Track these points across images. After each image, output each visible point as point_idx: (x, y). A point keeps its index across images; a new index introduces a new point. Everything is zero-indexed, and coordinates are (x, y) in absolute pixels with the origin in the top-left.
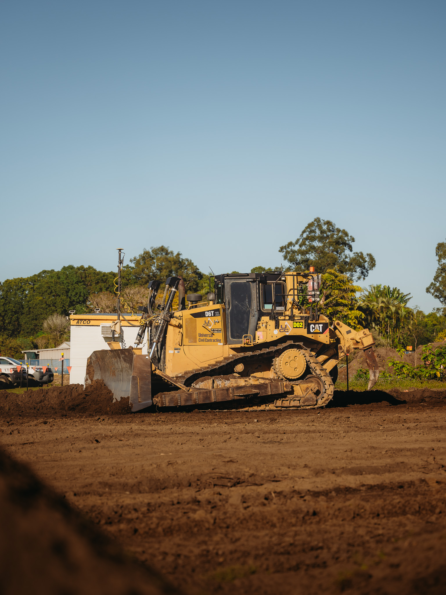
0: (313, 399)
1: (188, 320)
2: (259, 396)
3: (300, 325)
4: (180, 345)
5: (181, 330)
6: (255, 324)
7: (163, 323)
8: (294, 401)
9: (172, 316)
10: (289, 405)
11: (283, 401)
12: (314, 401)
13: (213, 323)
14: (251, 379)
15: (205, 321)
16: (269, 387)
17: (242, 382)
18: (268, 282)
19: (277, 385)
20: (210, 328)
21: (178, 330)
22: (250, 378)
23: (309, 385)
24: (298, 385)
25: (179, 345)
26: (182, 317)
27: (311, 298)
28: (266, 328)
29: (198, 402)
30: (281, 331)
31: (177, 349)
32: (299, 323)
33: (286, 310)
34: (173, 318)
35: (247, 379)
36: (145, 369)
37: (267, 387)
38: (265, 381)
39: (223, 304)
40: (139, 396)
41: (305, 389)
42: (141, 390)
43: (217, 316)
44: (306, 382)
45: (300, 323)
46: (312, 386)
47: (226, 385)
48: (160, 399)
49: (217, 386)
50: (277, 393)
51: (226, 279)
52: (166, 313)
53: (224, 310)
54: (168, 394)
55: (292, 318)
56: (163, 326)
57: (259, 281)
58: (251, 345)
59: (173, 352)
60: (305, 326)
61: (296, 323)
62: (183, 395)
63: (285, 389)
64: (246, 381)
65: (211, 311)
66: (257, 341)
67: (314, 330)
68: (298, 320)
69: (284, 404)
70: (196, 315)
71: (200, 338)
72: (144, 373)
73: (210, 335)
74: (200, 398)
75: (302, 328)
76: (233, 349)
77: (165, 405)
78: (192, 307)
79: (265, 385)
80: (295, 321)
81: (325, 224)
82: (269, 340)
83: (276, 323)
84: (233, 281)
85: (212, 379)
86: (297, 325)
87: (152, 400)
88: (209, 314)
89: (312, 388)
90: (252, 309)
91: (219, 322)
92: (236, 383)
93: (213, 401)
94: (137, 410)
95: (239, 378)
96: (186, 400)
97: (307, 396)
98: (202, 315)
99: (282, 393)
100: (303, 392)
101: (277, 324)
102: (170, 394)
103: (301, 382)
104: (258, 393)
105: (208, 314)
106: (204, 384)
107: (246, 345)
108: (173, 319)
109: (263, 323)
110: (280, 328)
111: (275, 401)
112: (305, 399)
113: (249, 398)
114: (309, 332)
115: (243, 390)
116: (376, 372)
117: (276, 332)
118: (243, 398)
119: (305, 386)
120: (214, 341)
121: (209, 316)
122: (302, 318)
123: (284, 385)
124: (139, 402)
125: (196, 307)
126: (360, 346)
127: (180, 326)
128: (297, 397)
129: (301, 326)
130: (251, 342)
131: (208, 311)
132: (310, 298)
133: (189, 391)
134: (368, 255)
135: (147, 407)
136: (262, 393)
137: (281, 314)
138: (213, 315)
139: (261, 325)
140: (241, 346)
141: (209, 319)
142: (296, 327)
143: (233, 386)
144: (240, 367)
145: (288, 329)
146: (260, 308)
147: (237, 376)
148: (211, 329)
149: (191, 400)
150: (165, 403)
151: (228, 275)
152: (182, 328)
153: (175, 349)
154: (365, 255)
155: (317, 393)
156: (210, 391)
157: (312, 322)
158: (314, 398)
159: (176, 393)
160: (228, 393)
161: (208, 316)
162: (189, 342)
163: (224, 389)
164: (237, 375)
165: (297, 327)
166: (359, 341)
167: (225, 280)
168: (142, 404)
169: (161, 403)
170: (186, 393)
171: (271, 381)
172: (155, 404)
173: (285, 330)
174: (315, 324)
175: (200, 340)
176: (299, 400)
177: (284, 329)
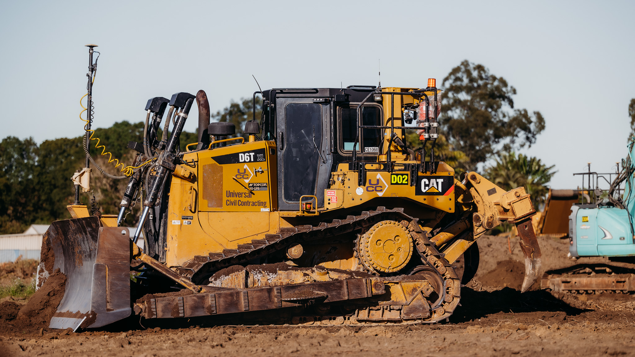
0: (424, 308)
1: (207, 168)
2: (326, 301)
3: (403, 179)
4: (193, 210)
5: (195, 185)
6: (327, 176)
7: (161, 173)
8: (390, 311)
9: (178, 161)
10: (381, 317)
11: (370, 310)
12: (426, 312)
13: (253, 173)
14: (316, 271)
15: (239, 170)
16: (345, 287)
17: (298, 277)
18: (351, 103)
19: (359, 283)
20: (247, 181)
21: (189, 185)
22: (313, 269)
23: (418, 283)
24: (397, 283)
25: (191, 210)
26: (197, 162)
27: (424, 134)
28: (343, 185)
29: (215, 312)
30: (370, 189)
31: (187, 219)
32: (401, 176)
33: (381, 153)
34: (180, 164)
35: (309, 272)
36: (119, 253)
37: (341, 287)
38: (340, 274)
39: (274, 140)
40: (109, 300)
41: (410, 290)
42: (111, 289)
43: (260, 161)
44: (413, 279)
45: (404, 177)
46: (423, 286)
47: (269, 281)
48: (146, 305)
49: (254, 283)
50: (359, 296)
51: (278, 98)
52: (168, 156)
53: (274, 151)
54: (161, 297)
55: (389, 167)
56: (161, 179)
57: (334, 102)
58: (314, 213)
59: (180, 224)
60: (412, 181)
61: (395, 176)
62: (189, 298)
63: (374, 291)
64: (305, 275)
65: (249, 152)
66: (326, 206)
67: (427, 188)
68: (399, 170)
69: (373, 315)
70: (222, 160)
71: (229, 198)
72: (118, 259)
73: (247, 195)
74: (219, 305)
75: (407, 184)
76: (288, 219)
77: (154, 317)
78: (218, 145)
79: (338, 282)
80: (394, 173)
81: (475, 69)
82: (348, 204)
83: (360, 176)
84: (290, 101)
85: (244, 271)
86: (397, 179)
87: (132, 306)
88: (246, 157)
89: (423, 290)
90: (323, 150)
91: (262, 172)
92: (288, 278)
93: (243, 309)
94: (104, 323)
95: (294, 268)
96: (195, 308)
97: (414, 303)
98: (233, 158)
99: (368, 298)
100: (407, 296)
101: (362, 178)
102: (165, 297)
103: (403, 279)
104: (323, 297)
105: (243, 158)
106: (231, 278)
107: (306, 214)
108: (182, 165)
109: (338, 175)
110: (367, 184)
111: (356, 312)
112: (410, 308)
113: (307, 305)
114: (419, 192)
115: (296, 292)
116: (536, 261)
117: (360, 191)
118: (297, 305)
119: (411, 285)
120: (254, 204)
121: (246, 161)
122: (407, 167)
123: (373, 283)
124: (108, 310)
125: (224, 144)
126: (510, 217)
127: (192, 179)
128: (396, 304)
129: (404, 182)
130: (314, 208)
131: (244, 153)
132: (422, 133)
133: (199, 291)
134: (535, 113)
135: (122, 319)
136: (332, 297)
137: (372, 159)
138: (252, 160)
139: (335, 178)
140: (298, 216)
141: (246, 166)
142: (395, 182)
143: (282, 283)
144: (296, 251)
145: (381, 187)
146: (336, 149)
147: (290, 266)
148: (249, 184)
149: (203, 308)
150: (155, 313)
151: (282, 91)
152: (196, 183)
153: (183, 219)
154: (530, 113)
155: (433, 297)
156: (238, 293)
157: (424, 175)
158: (425, 306)
159: (176, 296)
160: (270, 297)
161: (243, 161)
162: (210, 205)
163: (263, 290)
164: (291, 263)
165: (397, 184)
166: (508, 207)
167: (277, 100)
168: (113, 313)
169: (148, 312)
170: (195, 296)
171: (350, 276)
172: (137, 313)
173: (376, 187)
174: (429, 178)
175: (228, 203)
176: (400, 310)
177: (374, 186)
